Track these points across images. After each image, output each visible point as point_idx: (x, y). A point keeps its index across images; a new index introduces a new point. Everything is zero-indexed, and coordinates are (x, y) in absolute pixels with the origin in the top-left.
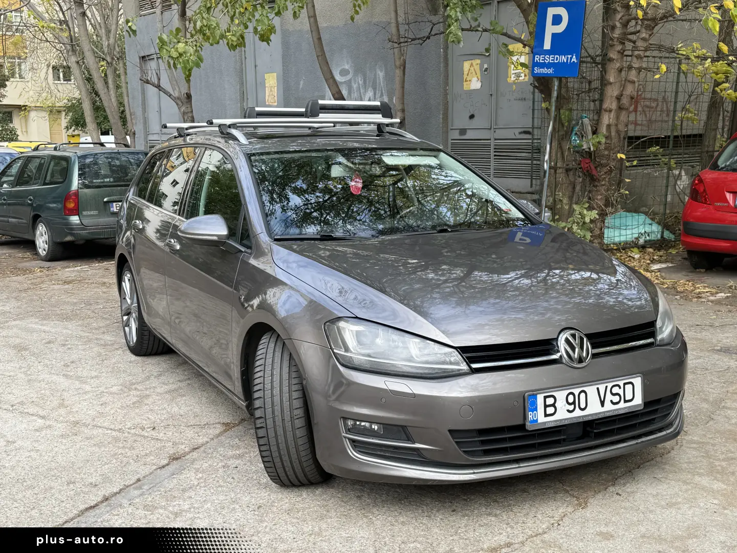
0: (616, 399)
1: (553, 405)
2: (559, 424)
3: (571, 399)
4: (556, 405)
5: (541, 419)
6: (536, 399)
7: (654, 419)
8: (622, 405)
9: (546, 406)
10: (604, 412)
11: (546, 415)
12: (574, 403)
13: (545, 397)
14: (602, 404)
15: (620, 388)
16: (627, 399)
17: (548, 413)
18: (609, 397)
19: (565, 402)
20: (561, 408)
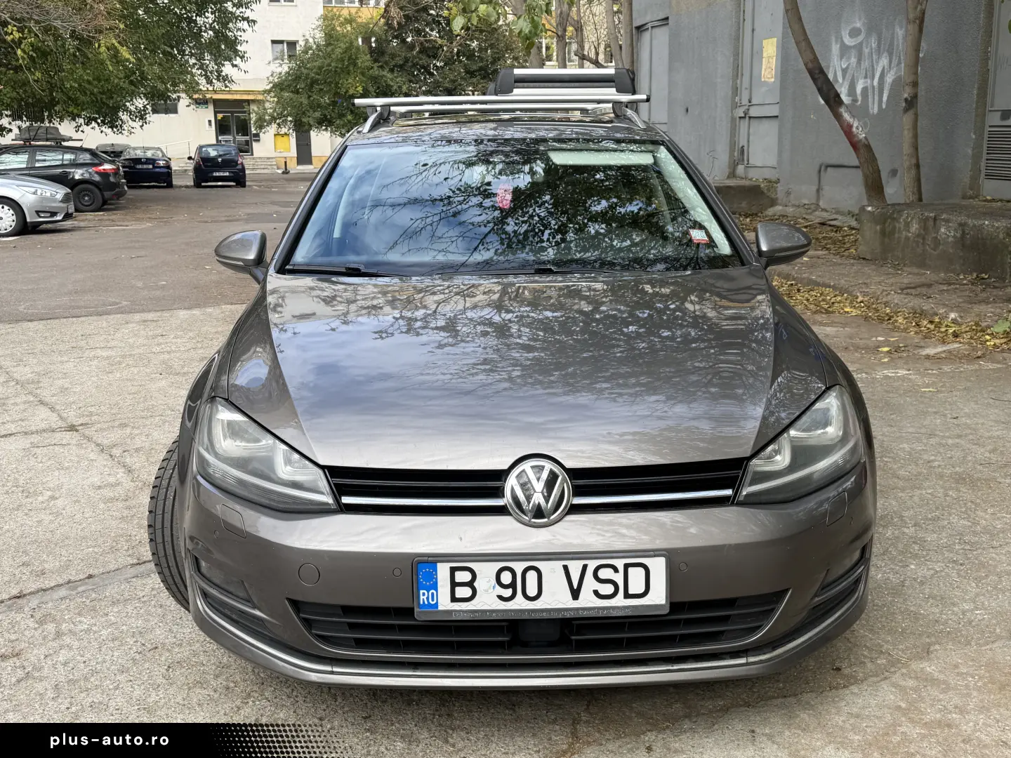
0: (607, 589)
1: (470, 584)
2: (478, 617)
3: (506, 578)
4: (476, 584)
5: (444, 603)
6: (436, 570)
7: (722, 633)
8: (619, 601)
9: (454, 584)
10: (577, 609)
11: (454, 599)
12: (513, 585)
13: (453, 570)
14: (575, 594)
15: (616, 570)
16: (631, 592)
17: (458, 595)
18: (590, 584)
19: (494, 581)
20: (487, 591)
